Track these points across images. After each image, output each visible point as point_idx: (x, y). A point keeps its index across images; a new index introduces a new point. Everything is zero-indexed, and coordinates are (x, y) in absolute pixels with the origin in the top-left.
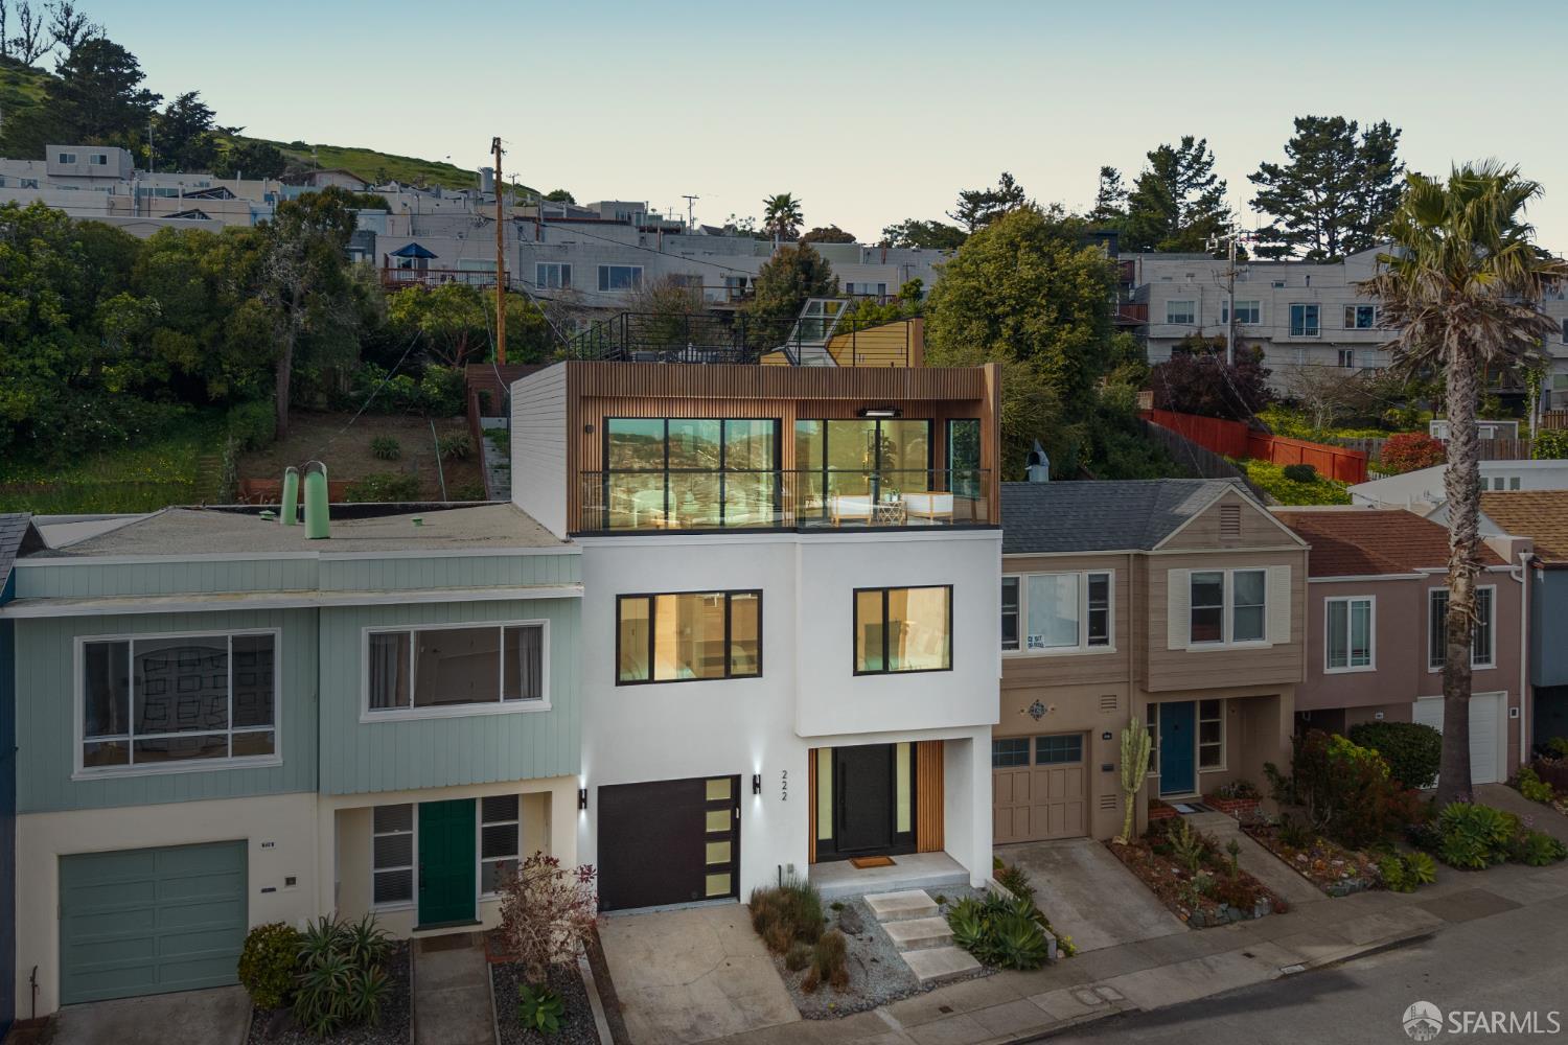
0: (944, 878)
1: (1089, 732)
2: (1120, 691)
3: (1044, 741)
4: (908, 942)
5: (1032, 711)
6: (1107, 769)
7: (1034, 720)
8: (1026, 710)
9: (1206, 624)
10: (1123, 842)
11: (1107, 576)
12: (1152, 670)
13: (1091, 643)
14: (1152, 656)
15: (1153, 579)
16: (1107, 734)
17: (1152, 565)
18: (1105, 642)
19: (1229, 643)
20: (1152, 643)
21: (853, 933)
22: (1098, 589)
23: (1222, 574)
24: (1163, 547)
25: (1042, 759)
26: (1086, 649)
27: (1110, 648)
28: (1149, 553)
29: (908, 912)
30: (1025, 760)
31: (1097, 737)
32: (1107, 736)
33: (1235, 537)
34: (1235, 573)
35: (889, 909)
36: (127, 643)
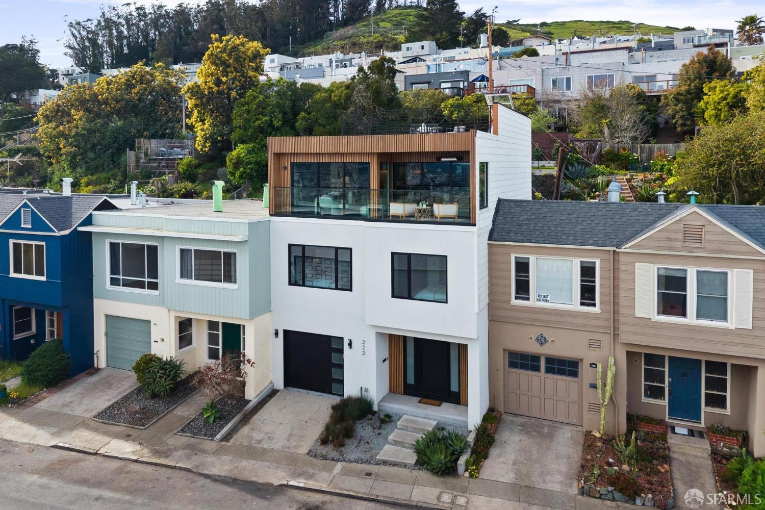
0: (455, 420)
1: (582, 360)
2: (606, 340)
3: (550, 360)
4: (395, 441)
5: (537, 339)
6: (594, 386)
7: (539, 346)
8: (534, 338)
9: (671, 304)
10: (598, 435)
11: (594, 263)
12: (622, 328)
13: (582, 304)
14: (622, 319)
15: (623, 267)
16: (594, 364)
17: (623, 258)
18: (594, 305)
19: (691, 318)
20: (622, 311)
21: (374, 429)
22: (587, 272)
23: (686, 270)
24: (630, 248)
25: (549, 370)
26: (579, 308)
27: (596, 310)
28: (618, 250)
29: (414, 428)
30: (537, 368)
31: (586, 365)
32: (593, 365)
33: (699, 245)
34: (698, 272)
35: (405, 424)
36: (119, 243)
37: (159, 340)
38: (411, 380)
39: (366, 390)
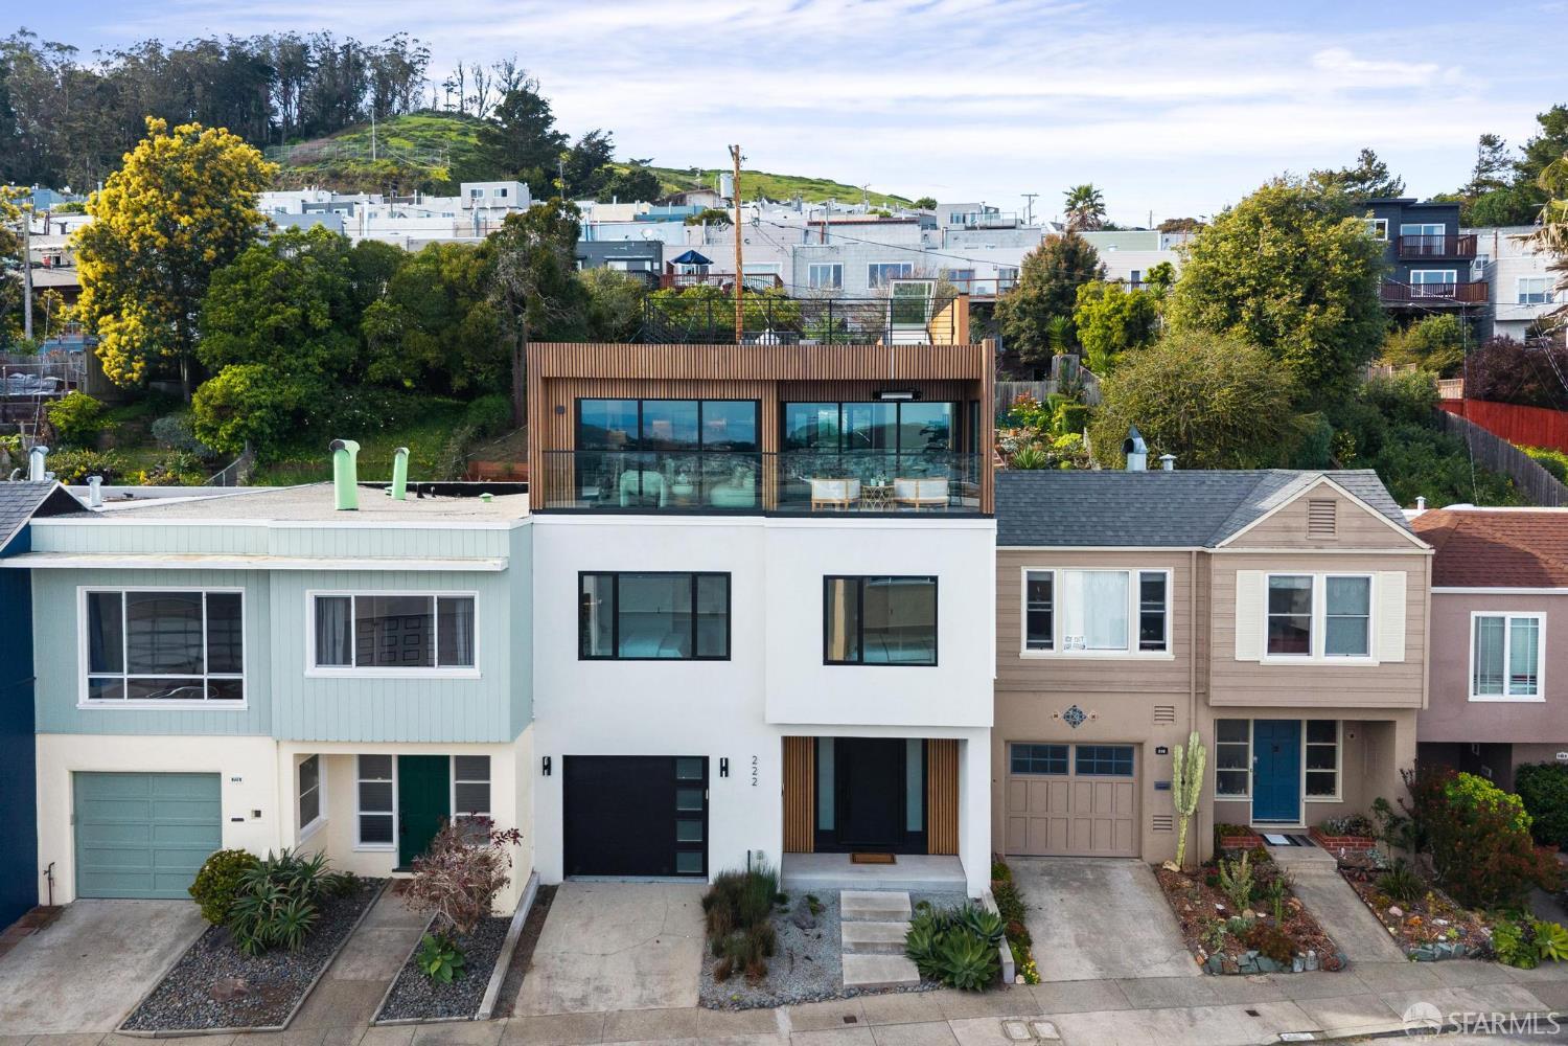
0: (939, 884)
1: (1141, 744)
2: (1182, 705)
3: (1085, 751)
4: (855, 944)
5: (1067, 717)
6: (1164, 786)
7: (1070, 727)
8: (1060, 715)
9: (1288, 634)
10: (1175, 868)
11: (1164, 575)
12: (1215, 681)
13: (1142, 647)
14: (1215, 667)
15: (1216, 580)
16: (1162, 748)
17: (1216, 564)
18: (1163, 647)
19: (1318, 654)
20: (1215, 652)
21: (803, 928)
22: (1153, 590)
23: (1311, 578)
24: (1229, 545)
25: (1082, 769)
26: (1138, 655)
27: (1167, 655)
28: (1210, 551)
29: (877, 914)
30: (1062, 769)
31: (1149, 751)
32: (1162, 750)
33: (1330, 536)
34: (1328, 579)
35: (857, 908)
36: (120, 594)
37: (248, 815)
38: (828, 822)
39: (761, 855)
